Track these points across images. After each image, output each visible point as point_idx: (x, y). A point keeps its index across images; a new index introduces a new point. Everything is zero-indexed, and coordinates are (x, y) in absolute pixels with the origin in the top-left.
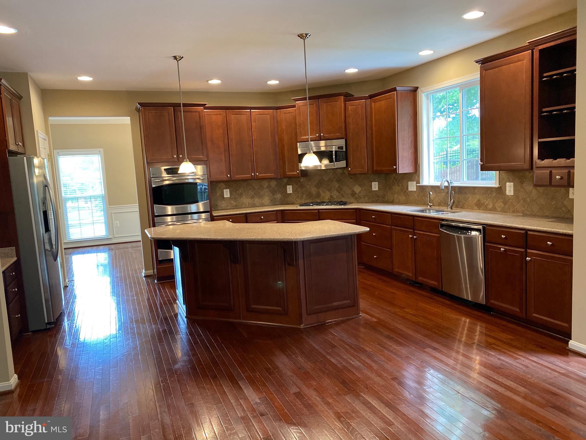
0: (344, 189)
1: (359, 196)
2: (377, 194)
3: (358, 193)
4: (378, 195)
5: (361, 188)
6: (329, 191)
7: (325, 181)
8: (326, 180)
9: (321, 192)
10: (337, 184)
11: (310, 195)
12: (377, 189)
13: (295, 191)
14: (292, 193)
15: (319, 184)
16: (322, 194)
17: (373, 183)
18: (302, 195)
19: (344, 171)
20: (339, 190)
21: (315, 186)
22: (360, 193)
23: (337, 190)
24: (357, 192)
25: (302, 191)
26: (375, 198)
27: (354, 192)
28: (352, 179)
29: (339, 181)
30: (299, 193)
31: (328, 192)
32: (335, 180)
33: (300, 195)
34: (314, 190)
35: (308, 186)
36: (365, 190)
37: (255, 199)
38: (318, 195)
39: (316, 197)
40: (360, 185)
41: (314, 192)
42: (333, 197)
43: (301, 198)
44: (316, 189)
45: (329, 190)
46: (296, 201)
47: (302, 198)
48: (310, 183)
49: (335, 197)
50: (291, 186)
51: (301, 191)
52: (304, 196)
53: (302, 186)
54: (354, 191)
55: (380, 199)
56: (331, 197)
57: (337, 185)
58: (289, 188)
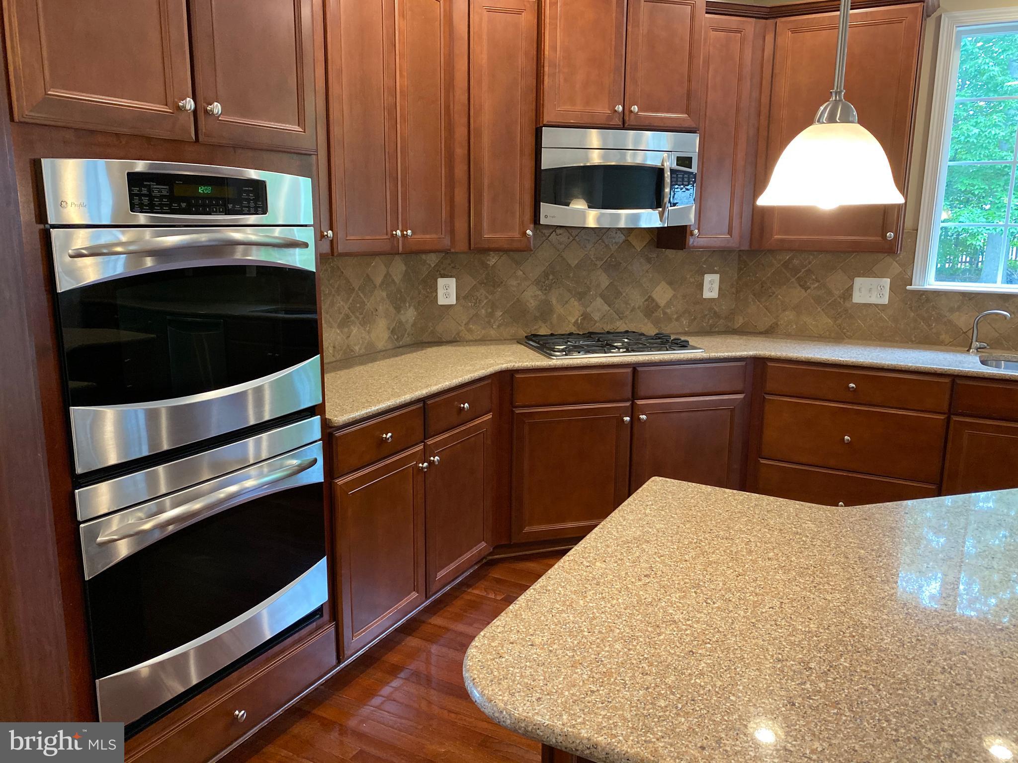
0: (624, 294)
1: (665, 313)
2: (713, 309)
3: (665, 306)
4: (715, 313)
5: (674, 290)
6: (580, 300)
7: (570, 266)
8: (574, 263)
9: (554, 301)
10: (607, 277)
11: (518, 313)
12: (714, 294)
13: (465, 298)
14: (455, 303)
15: (551, 277)
16: (559, 309)
17: (708, 278)
18: (490, 310)
19: (629, 238)
20: (611, 296)
21: (537, 282)
22: (669, 304)
23: (603, 296)
24: (662, 303)
25: (490, 297)
26: (709, 320)
27: (654, 304)
28: (649, 262)
29: (612, 266)
30: (481, 306)
31: (576, 303)
32: (599, 263)
33: (483, 311)
34: (531, 296)
35: (514, 283)
36: (684, 297)
37: (352, 327)
38: (545, 311)
39: (536, 319)
40: (670, 283)
41: (532, 301)
42: (591, 319)
43: (486, 320)
44: (540, 293)
45: (581, 296)
46: (470, 331)
47: (489, 322)
48: (520, 273)
49: (596, 318)
50: (454, 279)
51: (487, 297)
52: (499, 313)
53: (492, 282)
54: (653, 300)
55: (722, 321)
56: (586, 316)
57: (604, 281)
58: (447, 287)
